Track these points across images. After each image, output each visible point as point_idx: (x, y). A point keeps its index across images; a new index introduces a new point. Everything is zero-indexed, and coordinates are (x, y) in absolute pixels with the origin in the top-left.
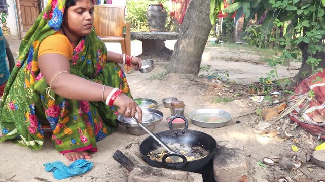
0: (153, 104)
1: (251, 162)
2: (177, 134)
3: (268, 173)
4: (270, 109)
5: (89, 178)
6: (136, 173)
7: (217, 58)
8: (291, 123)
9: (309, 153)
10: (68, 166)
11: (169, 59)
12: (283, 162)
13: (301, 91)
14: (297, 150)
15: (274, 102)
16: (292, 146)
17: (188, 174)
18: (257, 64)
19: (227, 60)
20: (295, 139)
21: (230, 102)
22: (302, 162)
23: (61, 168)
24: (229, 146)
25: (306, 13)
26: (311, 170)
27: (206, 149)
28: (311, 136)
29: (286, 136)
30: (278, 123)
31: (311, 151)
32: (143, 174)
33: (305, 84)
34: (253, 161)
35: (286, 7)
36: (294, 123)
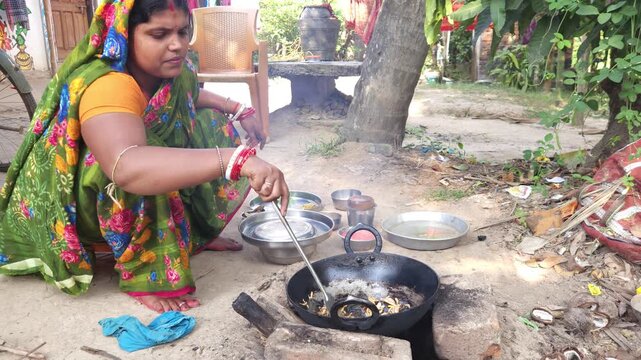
0: (312, 204)
1: (508, 317)
2: (359, 262)
3: (541, 339)
4: (544, 213)
5: (187, 349)
6: (278, 338)
7: (439, 112)
8: (587, 240)
9: (622, 299)
10: (147, 325)
11: (343, 114)
12: (572, 317)
13: (607, 175)
14: (600, 293)
15: (553, 198)
16: (590, 285)
17: (382, 340)
18: (518, 122)
19: (458, 116)
20: (595, 272)
21: (464, 199)
22: (608, 318)
23: (133, 329)
24: (463, 285)
25: (616, 20)
26: (628, 333)
27: (417, 291)
28: (628, 266)
29: (577, 267)
30: (560, 240)
31: (628, 296)
32: (293, 340)
33: (616, 162)
34: (510, 316)
35: (577, 8)
36: (593, 239)
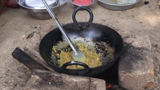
2: (80, 27)
6: (33, 83)
17: (90, 81)
24: (136, 44)
27: (111, 46)
32: (41, 83)
